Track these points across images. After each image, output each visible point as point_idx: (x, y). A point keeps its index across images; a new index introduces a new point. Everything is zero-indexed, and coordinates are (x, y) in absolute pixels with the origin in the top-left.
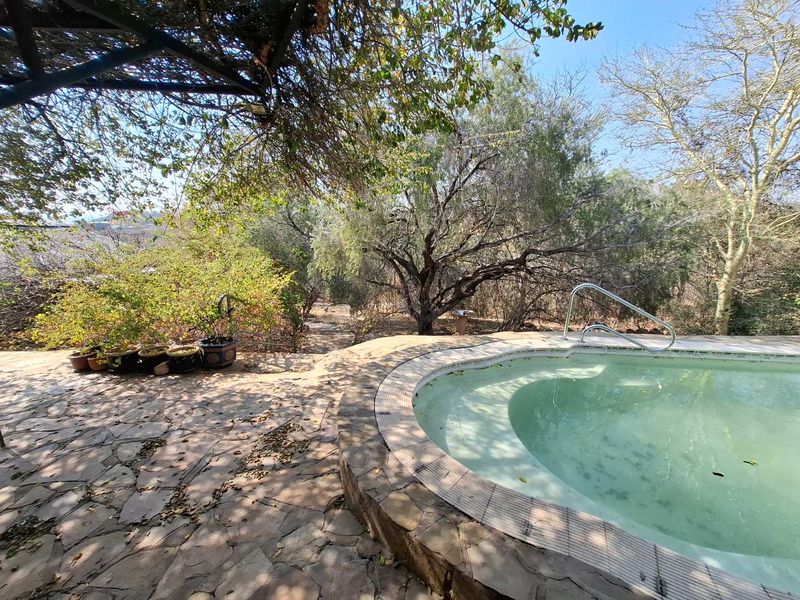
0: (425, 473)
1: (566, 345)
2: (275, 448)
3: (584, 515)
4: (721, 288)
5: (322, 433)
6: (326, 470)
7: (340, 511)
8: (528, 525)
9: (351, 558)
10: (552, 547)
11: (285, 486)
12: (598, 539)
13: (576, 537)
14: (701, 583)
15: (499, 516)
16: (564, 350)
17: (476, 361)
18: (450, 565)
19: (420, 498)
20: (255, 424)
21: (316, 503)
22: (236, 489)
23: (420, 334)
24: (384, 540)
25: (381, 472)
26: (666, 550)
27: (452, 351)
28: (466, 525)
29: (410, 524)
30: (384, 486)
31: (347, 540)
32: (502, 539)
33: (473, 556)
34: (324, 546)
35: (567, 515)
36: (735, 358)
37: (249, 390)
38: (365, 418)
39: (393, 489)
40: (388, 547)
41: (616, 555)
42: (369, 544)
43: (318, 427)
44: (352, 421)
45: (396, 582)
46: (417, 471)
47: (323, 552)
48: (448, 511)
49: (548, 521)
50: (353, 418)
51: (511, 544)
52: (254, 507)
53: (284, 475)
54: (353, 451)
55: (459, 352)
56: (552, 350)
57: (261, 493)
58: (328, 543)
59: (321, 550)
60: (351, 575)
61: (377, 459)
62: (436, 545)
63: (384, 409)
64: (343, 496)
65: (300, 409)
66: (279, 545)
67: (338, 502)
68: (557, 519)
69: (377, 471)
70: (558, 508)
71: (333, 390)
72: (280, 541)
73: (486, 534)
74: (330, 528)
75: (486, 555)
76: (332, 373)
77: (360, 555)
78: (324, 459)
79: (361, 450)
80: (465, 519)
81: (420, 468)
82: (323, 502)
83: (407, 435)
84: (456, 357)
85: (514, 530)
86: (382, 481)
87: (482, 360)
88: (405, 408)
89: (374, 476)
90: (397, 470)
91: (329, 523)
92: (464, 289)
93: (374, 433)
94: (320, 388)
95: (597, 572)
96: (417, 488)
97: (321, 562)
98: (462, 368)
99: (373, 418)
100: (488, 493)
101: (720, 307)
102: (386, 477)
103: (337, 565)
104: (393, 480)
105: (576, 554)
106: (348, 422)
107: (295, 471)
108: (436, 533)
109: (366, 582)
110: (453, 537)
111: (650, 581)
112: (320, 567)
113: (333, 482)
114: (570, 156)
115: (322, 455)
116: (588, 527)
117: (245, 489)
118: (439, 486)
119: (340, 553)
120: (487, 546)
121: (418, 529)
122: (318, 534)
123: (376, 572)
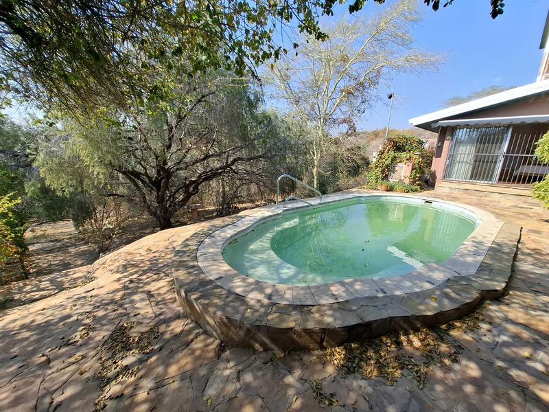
0: (274, 298)
1: (280, 211)
2: (127, 347)
3: (347, 280)
4: (315, 174)
5: (162, 317)
6: (191, 337)
7: (228, 352)
8: (334, 295)
9: (261, 369)
10: (348, 298)
11: (167, 366)
12: (358, 286)
13: (351, 290)
14: (389, 284)
15: (322, 298)
16: (280, 214)
17: (242, 231)
18: (323, 329)
19: (285, 311)
20: (79, 343)
21: (206, 358)
22: (117, 397)
23: (162, 229)
24: (273, 346)
25: (252, 310)
26: (376, 278)
27: (225, 229)
28: (314, 309)
29: (292, 324)
30: (260, 316)
31: (250, 362)
32: (331, 306)
33: (328, 320)
34: (239, 374)
35: (342, 284)
36: (338, 203)
37: (33, 321)
38: (209, 287)
39: (266, 314)
40: (276, 348)
41: (366, 289)
42: (263, 355)
43: (153, 315)
44: (201, 292)
45: (295, 360)
46: (269, 299)
47: (241, 378)
48: (302, 308)
49: (339, 290)
50: (201, 290)
51: (336, 306)
52: (153, 395)
53: (157, 360)
54: (222, 308)
55: (229, 228)
56: (275, 215)
57: (148, 384)
58: (239, 372)
59: (238, 379)
60: (269, 375)
61: (242, 305)
62: (311, 325)
63: (217, 276)
64: (222, 342)
65: (121, 311)
66: (205, 399)
67: (222, 348)
68: (340, 287)
69: (249, 310)
70: (337, 283)
71: (141, 285)
72: (202, 396)
73: (325, 308)
74: (232, 364)
75: (332, 316)
76: (126, 274)
77: (264, 363)
78: (182, 331)
79: (226, 305)
80: (311, 307)
81: (269, 297)
82: (211, 355)
83: (245, 284)
84: (229, 232)
85: (332, 301)
86: (257, 314)
87: (245, 230)
88: (228, 271)
89: (250, 314)
90: (259, 304)
91: (229, 362)
92: (191, 189)
93: (224, 292)
94: (125, 288)
95: (367, 298)
96: (278, 307)
97: (244, 383)
98: (236, 237)
99: (214, 284)
100: (308, 291)
101: (315, 182)
102: (257, 311)
103: (255, 378)
104: (262, 310)
105: (357, 296)
106: (199, 294)
107: (165, 352)
108: (306, 320)
109: (280, 372)
110: (314, 317)
111: (380, 291)
112: (247, 387)
113: (205, 340)
114: (252, 97)
115: (178, 330)
116: (352, 284)
117: (127, 392)
118: (287, 300)
119: (252, 371)
120: (329, 312)
121: (297, 324)
122: (227, 372)
123: (280, 364)
